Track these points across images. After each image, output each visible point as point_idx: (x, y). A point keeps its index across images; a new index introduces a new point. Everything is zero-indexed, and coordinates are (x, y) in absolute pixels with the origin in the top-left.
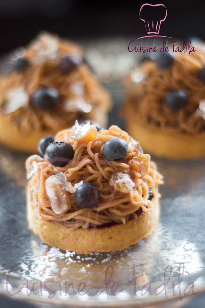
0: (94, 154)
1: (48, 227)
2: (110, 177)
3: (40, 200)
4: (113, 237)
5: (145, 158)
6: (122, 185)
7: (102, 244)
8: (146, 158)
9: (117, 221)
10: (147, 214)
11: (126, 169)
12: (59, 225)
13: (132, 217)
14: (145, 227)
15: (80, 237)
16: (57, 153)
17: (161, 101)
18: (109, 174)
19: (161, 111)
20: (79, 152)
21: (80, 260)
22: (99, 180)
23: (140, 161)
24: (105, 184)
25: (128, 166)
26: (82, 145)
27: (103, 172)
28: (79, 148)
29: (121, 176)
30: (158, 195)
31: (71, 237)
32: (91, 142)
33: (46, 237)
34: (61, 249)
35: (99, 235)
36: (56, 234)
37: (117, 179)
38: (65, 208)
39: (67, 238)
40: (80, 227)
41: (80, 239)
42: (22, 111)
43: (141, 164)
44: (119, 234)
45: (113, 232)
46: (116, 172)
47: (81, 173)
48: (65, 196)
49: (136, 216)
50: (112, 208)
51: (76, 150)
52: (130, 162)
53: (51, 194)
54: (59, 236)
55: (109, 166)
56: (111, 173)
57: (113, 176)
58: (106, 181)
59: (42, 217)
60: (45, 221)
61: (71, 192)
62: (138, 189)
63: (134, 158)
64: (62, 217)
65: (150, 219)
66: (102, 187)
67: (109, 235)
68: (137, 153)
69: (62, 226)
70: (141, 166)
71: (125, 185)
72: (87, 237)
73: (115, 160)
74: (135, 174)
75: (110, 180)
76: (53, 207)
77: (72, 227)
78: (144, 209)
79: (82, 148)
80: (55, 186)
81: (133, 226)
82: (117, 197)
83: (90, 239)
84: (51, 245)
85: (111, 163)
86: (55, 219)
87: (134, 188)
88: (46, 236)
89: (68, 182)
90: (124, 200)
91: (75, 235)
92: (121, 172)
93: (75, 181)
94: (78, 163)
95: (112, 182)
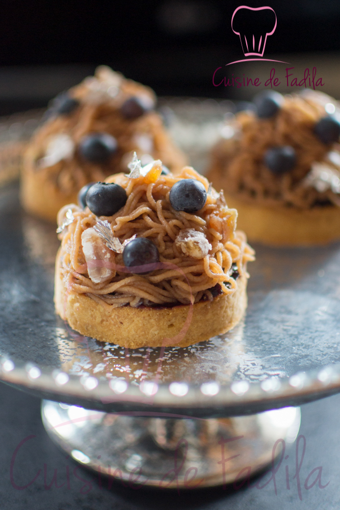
0: (156, 201)
1: (80, 305)
2: (176, 234)
3: (72, 263)
4: (174, 324)
5: (229, 214)
6: (194, 245)
7: (158, 334)
8: (232, 213)
9: (182, 301)
10: (228, 297)
11: (202, 225)
12: (97, 300)
13: (205, 298)
14: (223, 317)
15: (127, 320)
16: (102, 195)
17: (258, 162)
18: (175, 230)
19: (257, 176)
20: (134, 198)
21: (124, 356)
22: (160, 237)
23: (222, 217)
24: (169, 244)
25: (205, 221)
26: (139, 188)
27: (167, 225)
28: (135, 191)
29: (193, 234)
30: (245, 275)
31: (112, 320)
32: (153, 184)
33: (76, 321)
34: (98, 339)
35: (155, 319)
36: (92, 316)
37: (187, 237)
38: (107, 274)
39: (107, 321)
40: (128, 305)
41: (126, 324)
42: (63, 164)
43: (224, 221)
44: (184, 321)
45: (175, 316)
46: (186, 228)
47: (134, 225)
48: (108, 255)
49: (211, 297)
50: (177, 278)
51: (130, 194)
52: (208, 217)
53: (88, 251)
54: (95, 319)
55: (177, 219)
56: (178, 229)
57: (181, 233)
58: (170, 239)
59: (73, 287)
60: (77, 294)
61: (117, 252)
62: (217, 257)
63: (215, 212)
64: (101, 289)
65: (231, 309)
66: (163, 248)
67: (169, 321)
68: (219, 207)
69: (101, 302)
70: (223, 223)
71: (198, 245)
72: (136, 320)
73: (187, 211)
74: (214, 235)
75: (176, 238)
76: (90, 271)
77: (116, 303)
78: (224, 288)
79: (139, 192)
80: (94, 239)
81: (206, 311)
82: (185, 263)
83: (140, 325)
84: (83, 333)
85: (180, 215)
86: (92, 291)
87: (210, 252)
88: (78, 320)
89: (114, 238)
90: (194, 269)
91: (119, 317)
92: (194, 229)
93: (125, 236)
94: (132, 212)
95: (179, 241)
